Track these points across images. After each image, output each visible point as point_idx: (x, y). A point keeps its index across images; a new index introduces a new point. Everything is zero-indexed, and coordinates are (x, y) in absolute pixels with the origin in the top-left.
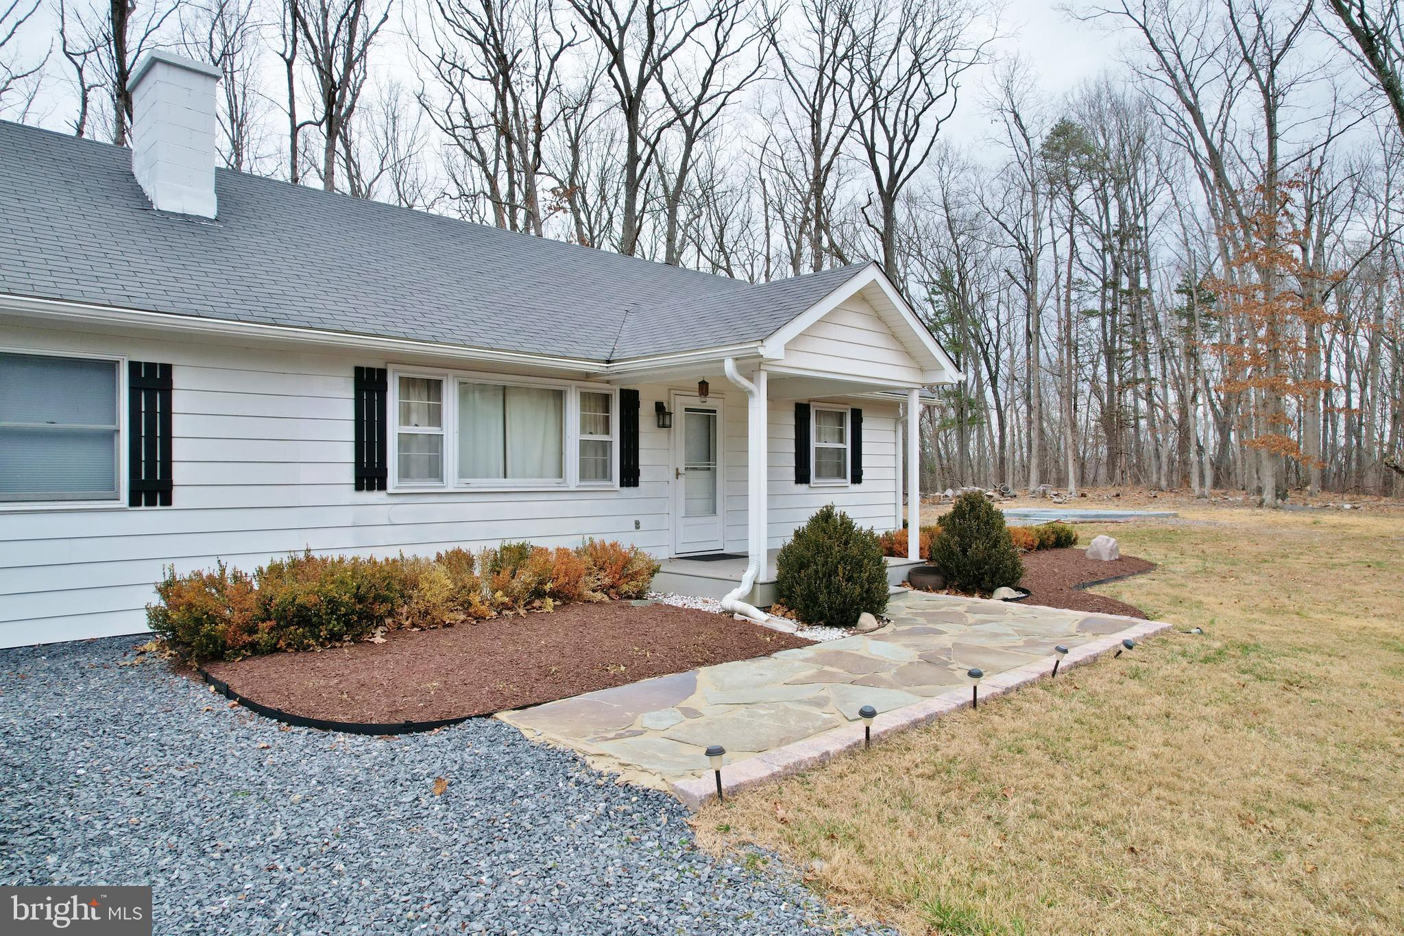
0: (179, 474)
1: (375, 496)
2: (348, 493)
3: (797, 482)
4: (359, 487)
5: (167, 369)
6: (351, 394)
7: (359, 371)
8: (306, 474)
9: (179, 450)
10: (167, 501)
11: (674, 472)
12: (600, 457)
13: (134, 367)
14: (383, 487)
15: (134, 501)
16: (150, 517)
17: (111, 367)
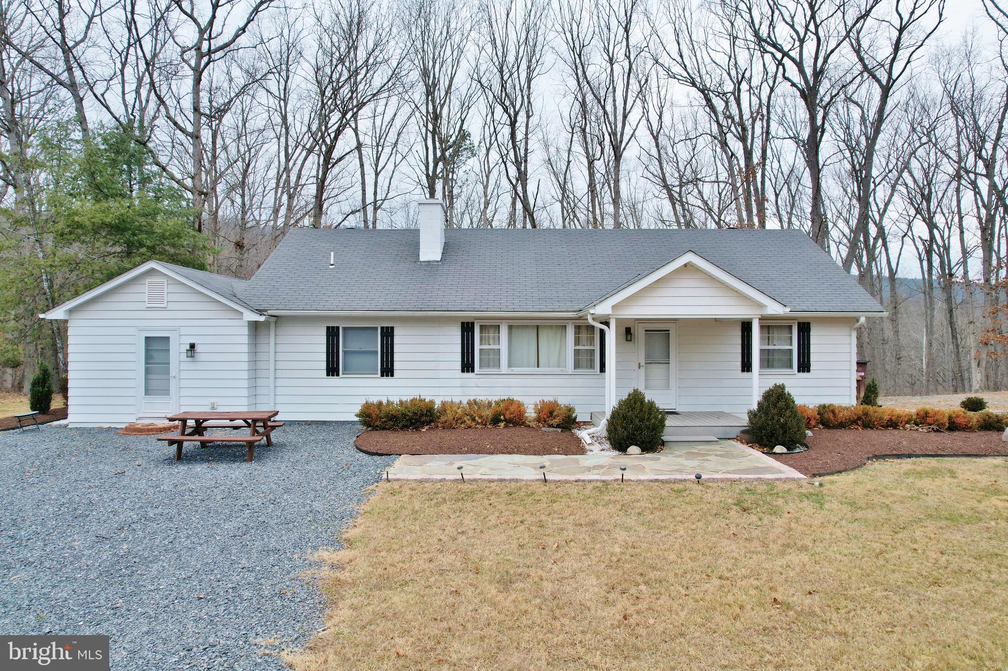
0: (396, 366)
1: (470, 375)
2: (459, 373)
3: (743, 371)
4: (463, 371)
5: (392, 328)
6: (460, 333)
7: (463, 324)
8: (442, 366)
9: (396, 357)
10: (392, 375)
11: (637, 365)
12: (589, 357)
13: (382, 328)
14: (473, 371)
15: (382, 375)
16: (387, 381)
17: (376, 328)
